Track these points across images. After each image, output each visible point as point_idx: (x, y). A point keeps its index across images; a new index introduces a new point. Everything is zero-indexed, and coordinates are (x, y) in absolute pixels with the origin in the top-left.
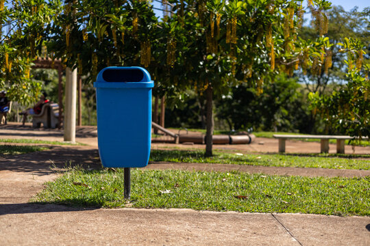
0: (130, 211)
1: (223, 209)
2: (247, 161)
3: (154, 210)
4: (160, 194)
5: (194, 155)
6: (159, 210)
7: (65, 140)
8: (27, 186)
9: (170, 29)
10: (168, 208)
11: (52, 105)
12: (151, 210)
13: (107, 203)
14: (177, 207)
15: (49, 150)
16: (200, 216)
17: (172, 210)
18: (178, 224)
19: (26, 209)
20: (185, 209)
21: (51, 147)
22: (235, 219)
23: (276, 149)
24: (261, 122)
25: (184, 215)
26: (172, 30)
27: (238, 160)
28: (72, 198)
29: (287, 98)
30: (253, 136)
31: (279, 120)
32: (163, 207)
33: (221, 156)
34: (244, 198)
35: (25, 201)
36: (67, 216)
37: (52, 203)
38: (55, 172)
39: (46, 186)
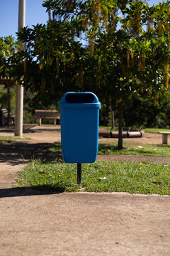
0: (85, 194)
1: (149, 192)
2: (148, 152)
3: (101, 193)
4: (100, 180)
5: (109, 148)
6: (104, 193)
7: (16, 135)
8: (6, 174)
9: (98, 60)
10: (111, 192)
11: (3, 110)
12: (98, 193)
13: (68, 188)
14: (116, 191)
15: (8, 144)
16: (134, 198)
17: (113, 193)
18: (123, 205)
19: (13, 193)
20: (122, 193)
21: (9, 142)
22: (159, 201)
23: (160, 141)
24: (144, 121)
25: (124, 197)
26: (100, 61)
27: (141, 152)
28: (41, 184)
29: (165, 104)
30: (143, 132)
31: (159, 120)
32: (107, 191)
33: (129, 149)
34: (160, 183)
35: (9, 187)
36: (44, 199)
37: (29, 188)
38: (21, 162)
39: (19, 174)
